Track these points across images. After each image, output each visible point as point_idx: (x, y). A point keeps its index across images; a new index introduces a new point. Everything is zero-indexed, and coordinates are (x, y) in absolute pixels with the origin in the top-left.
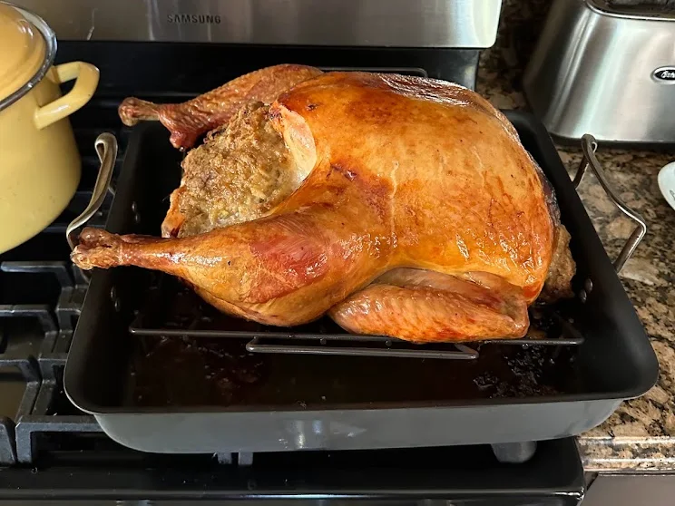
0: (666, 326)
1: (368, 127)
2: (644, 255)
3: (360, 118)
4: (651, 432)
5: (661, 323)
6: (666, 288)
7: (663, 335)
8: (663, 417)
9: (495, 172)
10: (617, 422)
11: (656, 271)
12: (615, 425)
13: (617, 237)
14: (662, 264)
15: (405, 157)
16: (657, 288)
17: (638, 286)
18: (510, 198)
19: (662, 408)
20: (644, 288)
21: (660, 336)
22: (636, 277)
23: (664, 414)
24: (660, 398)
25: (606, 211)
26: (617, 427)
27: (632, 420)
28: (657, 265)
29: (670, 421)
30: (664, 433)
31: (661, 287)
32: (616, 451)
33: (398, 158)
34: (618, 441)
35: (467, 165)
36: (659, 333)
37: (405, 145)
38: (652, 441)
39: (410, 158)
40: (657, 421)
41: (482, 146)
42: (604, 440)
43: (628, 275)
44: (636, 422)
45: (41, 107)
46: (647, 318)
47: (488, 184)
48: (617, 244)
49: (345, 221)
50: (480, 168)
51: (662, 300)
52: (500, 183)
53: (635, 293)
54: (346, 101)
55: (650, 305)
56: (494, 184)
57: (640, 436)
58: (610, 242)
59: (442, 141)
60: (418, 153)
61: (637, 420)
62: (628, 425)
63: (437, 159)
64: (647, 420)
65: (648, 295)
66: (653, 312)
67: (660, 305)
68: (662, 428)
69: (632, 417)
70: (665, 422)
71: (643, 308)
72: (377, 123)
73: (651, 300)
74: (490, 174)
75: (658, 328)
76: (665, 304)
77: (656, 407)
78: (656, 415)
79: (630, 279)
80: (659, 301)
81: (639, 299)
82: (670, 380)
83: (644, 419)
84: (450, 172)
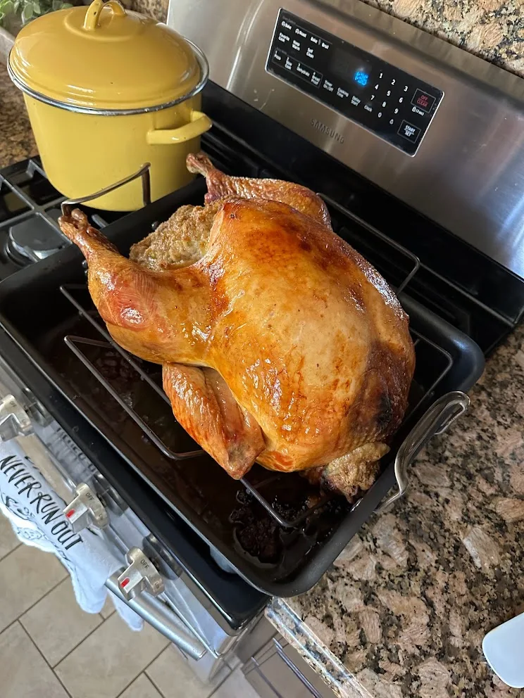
0: (447, 602)
1: (249, 255)
2: (502, 543)
3: (251, 245)
4: (333, 646)
5: (446, 596)
6: (487, 580)
7: (436, 605)
8: (356, 648)
9: (304, 352)
10: (318, 616)
11: (496, 562)
12: (315, 616)
13: (498, 511)
14: (510, 563)
15: (251, 293)
16: (479, 573)
17: (465, 557)
18: (301, 379)
19: (364, 643)
20: (468, 563)
21: (432, 602)
22: (472, 550)
23: (359, 647)
24: (371, 636)
25: (515, 487)
26: (313, 618)
27: (331, 626)
28: (503, 559)
29: (357, 656)
30: (342, 657)
31: (483, 575)
32: (297, 631)
33: (246, 291)
34: (304, 626)
35: (286, 331)
36: (434, 600)
37: (259, 284)
38: (327, 653)
39: (253, 296)
40: (347, 646)
41: (312, 326)
42: (296, 616)
43: (467, 543)
44: (331, 631)
45: (156, 129)
46: (440, 582)
47: (290, 355)
48: (490, 516)
49: (180, 306)
50: (295, 340)
51: (470, 584)
52: (302, 362)
53: (454, 559)
54: (256, 227)
55: (455, 577)
56: (297, 359)
57: (322, 640)
58: (487, 510)
59: (284, 301)
60: (261, 297)
61: (334, 630)
62: (324, 626)
63: (270, 310)
64: (341, 637)
65: (464, 569)
66: (451, 583)
67: (464, 585)
68: (344, 653)
69: (333, 624)
70: (352, 652)
71: (447, 574)
72: (256, 256)
73: (461, 575)
74: (298, 350)
75: (439, 597)
76: (470, 588)
77: (360, 637)
78: (353, 641)
79: (464, 547)
80: (466, 581)
81: (451, 565)
82: (396, 634)
83: (339, 634)
84: (270, 326)
